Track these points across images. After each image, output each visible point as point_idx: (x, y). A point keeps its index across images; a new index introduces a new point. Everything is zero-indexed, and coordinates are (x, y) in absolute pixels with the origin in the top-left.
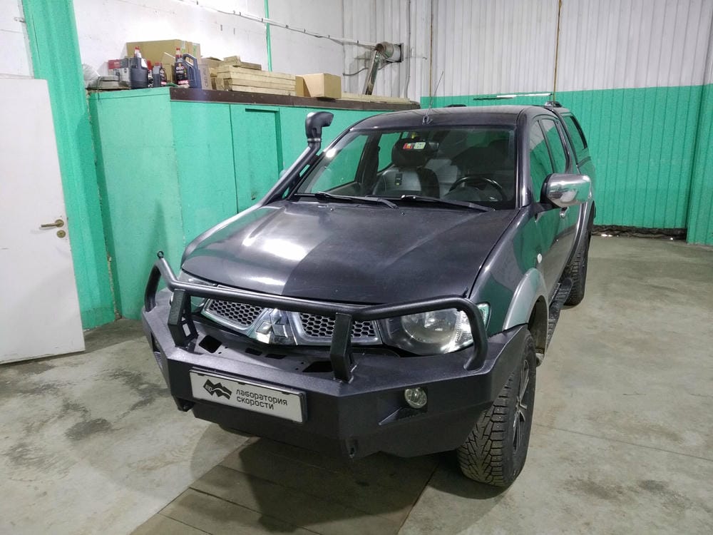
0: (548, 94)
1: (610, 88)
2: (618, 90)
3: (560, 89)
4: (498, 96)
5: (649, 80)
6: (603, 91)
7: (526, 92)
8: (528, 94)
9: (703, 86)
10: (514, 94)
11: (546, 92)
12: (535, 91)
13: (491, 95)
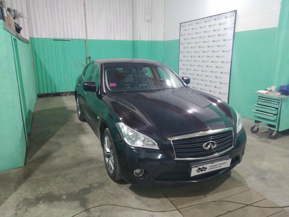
1: (106, 39)
2: (109, 40)
3: (89, 38)
5: (118, 38)
6: (104, 40)
7: (75, 38)
9: (133, 41)
10: (71, 39)
12: (79, 38)
13: (61, 39)
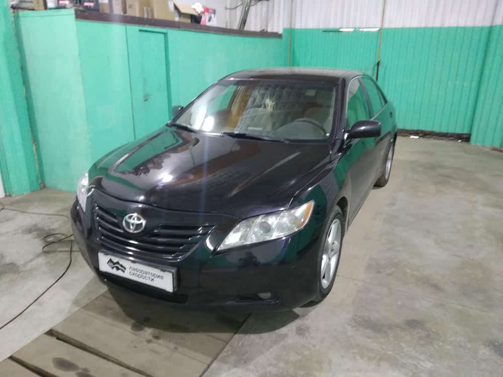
2: (428, 28)
3: (386, 26)
5: (451, 22)
6: (417, 29)
7: (361, 27)
9: (491, 27)
10: (353, 28)
11: (376, 28)
12: (368, 26)
13: (335, 29)
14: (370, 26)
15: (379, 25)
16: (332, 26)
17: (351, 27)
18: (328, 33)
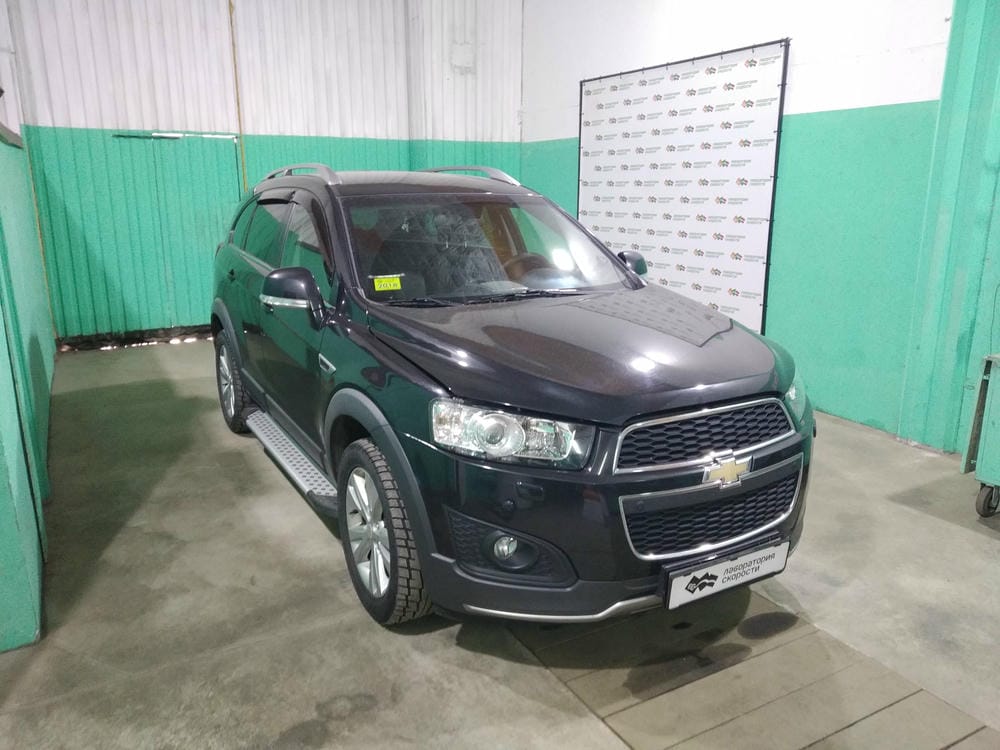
0: (230, 137)
2: (322, 138)
3: (249, 131)
4: (154, 134)
6: (305, 137)
7: (198, 130)
8: (202, 134)
9: (410, 141)
10: (181, 132)
11: (229, 134)
12: (213, 130)
13: (144, 132)
14: (218, 131)
15: (235, 130)
16: (134, 126)
17: (176, 130)
18: (126, 140)
